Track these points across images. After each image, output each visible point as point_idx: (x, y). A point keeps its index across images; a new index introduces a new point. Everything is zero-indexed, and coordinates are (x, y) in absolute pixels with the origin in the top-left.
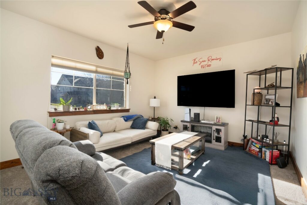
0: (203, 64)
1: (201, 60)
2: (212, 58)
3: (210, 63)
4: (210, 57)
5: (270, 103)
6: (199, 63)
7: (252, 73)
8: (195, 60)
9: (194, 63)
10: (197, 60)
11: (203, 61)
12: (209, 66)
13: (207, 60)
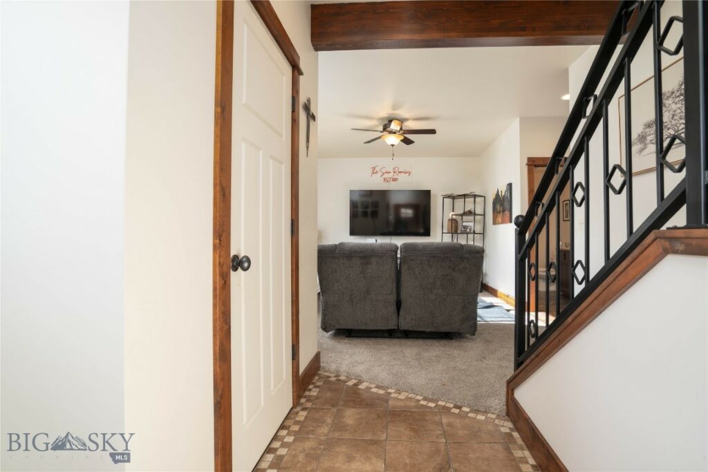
0: (386, 176)
1: (384, 170)
2: (400, 170)
3: (396, 176)
4: (397, 169)
5: (468, 230)
6: (380, 174)
7: (449, 197)
8: (374, 168)
9: (373, 173)
10: (377, 169)
11: (386, 173)
12: (395, 180)
13: (391, 170)
